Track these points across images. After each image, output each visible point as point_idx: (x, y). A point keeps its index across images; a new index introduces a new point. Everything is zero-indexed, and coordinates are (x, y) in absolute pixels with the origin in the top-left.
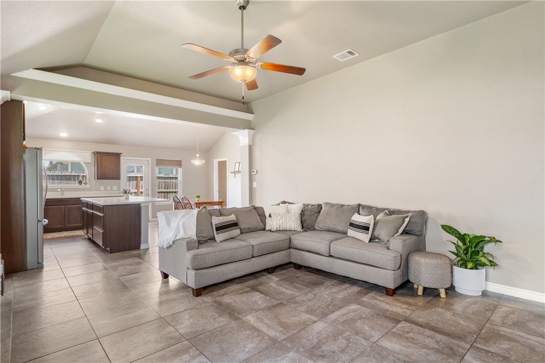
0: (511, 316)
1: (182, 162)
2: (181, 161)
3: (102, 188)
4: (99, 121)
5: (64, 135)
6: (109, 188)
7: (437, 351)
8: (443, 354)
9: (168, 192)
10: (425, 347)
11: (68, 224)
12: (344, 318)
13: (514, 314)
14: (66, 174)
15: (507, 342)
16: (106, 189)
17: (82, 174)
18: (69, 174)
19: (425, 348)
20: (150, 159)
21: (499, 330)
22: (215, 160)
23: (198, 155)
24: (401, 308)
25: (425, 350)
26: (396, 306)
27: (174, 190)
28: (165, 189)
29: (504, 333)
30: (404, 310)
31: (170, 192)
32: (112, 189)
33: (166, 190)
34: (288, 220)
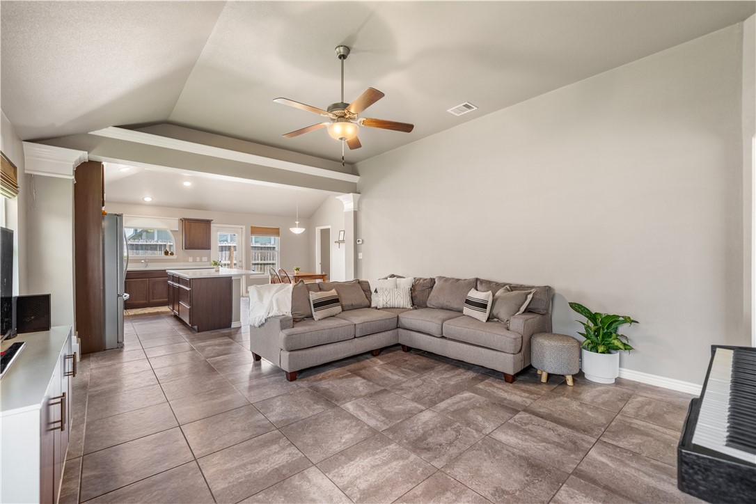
0: (647, 407)
2: (278, 229)
3: (191, 259)
4: (187, 184)
5: (148, 199)
6: (198, 259)
7: (558, 445)
8: (565, 449)
9: (265, 264)
10: (545, 440)
11: (153, 299)
12: (455, 407)
13: (650, 405)
14: (152, 243)
15: (639, 437)
16: (195, 260)
17: (169, 244)
18: (155, 243)
19: (544, 442)
21: (631, 423)
22: (316, 228)
23: (297, 223)
24: (521, 396)
25: (544, 444)
26: (516, 394)
27: (271, 262)
28: (261, 260)
29: (636, 426)
30: (524, 399)
31: (267, 264)
32: (201, 260)
33: (263, 262)
34: (396, 296)
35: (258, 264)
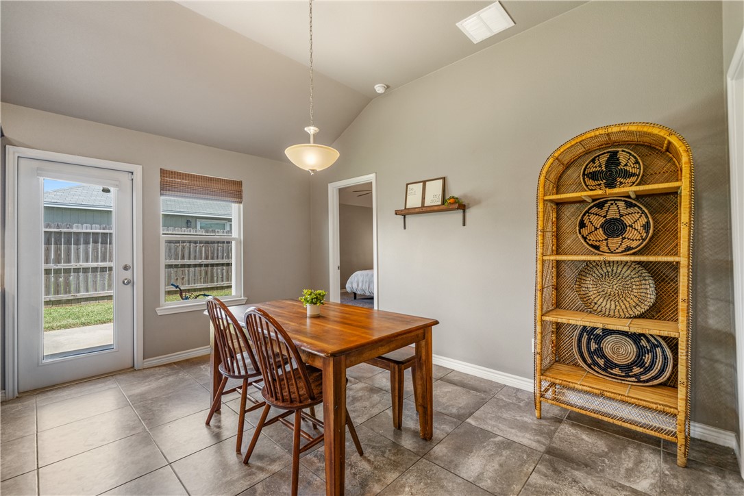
1: (244, 188)
2: (239, 184)
20: (138, 170)
31: (218, 265)
35: (200, 265)
